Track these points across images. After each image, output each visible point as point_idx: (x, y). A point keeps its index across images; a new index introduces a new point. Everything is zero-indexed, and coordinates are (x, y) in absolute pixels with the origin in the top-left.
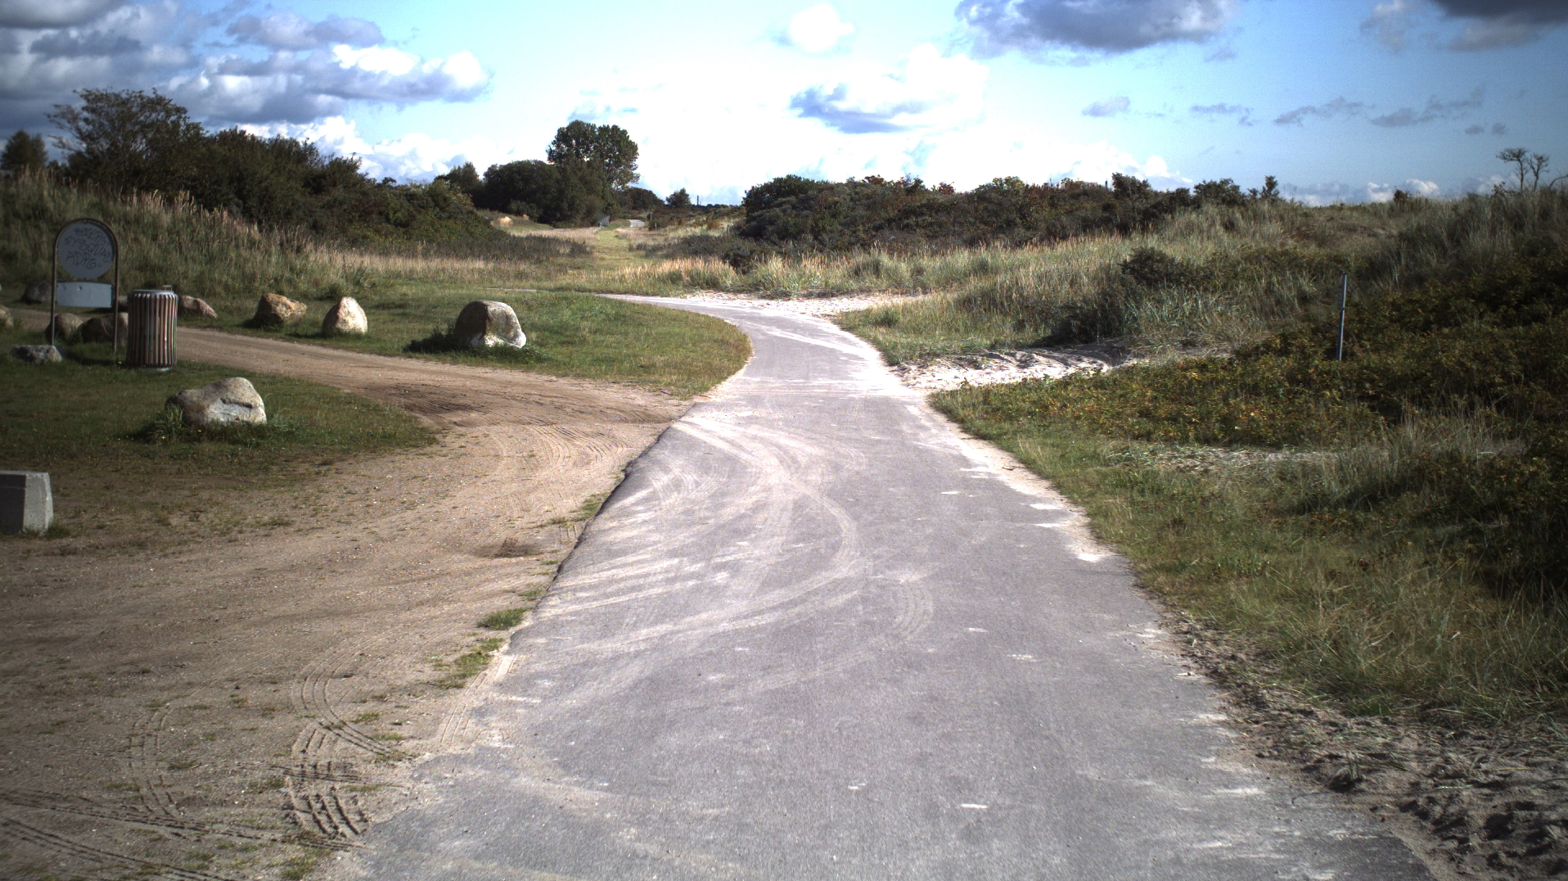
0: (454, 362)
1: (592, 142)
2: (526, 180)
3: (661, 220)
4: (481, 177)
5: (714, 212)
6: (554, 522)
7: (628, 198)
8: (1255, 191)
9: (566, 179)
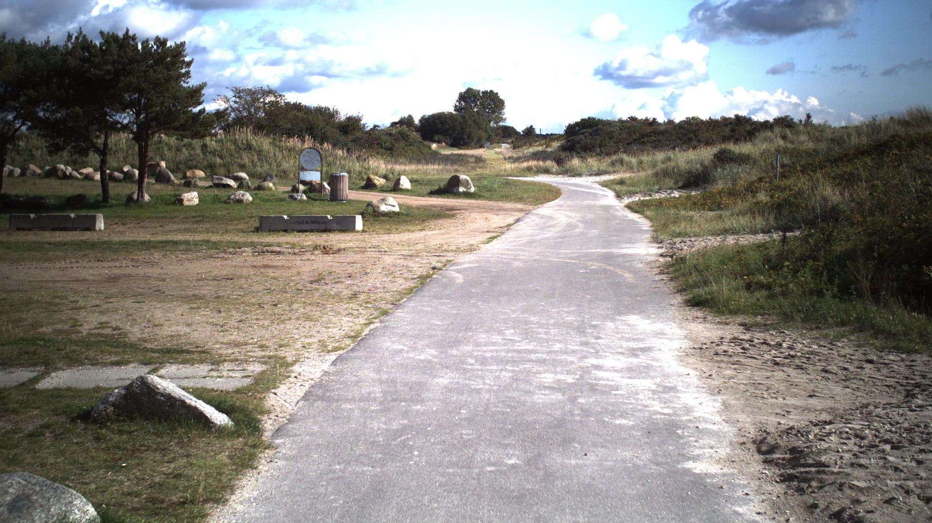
0: (448, 198)
1: (478, 100)
2: (443, 123)
3: (519, 144)
4: (417, 122)
5: (549, 138)
6: (499, 227)
7: (500, 131)
8: (801, 121)
9: (465, 121)
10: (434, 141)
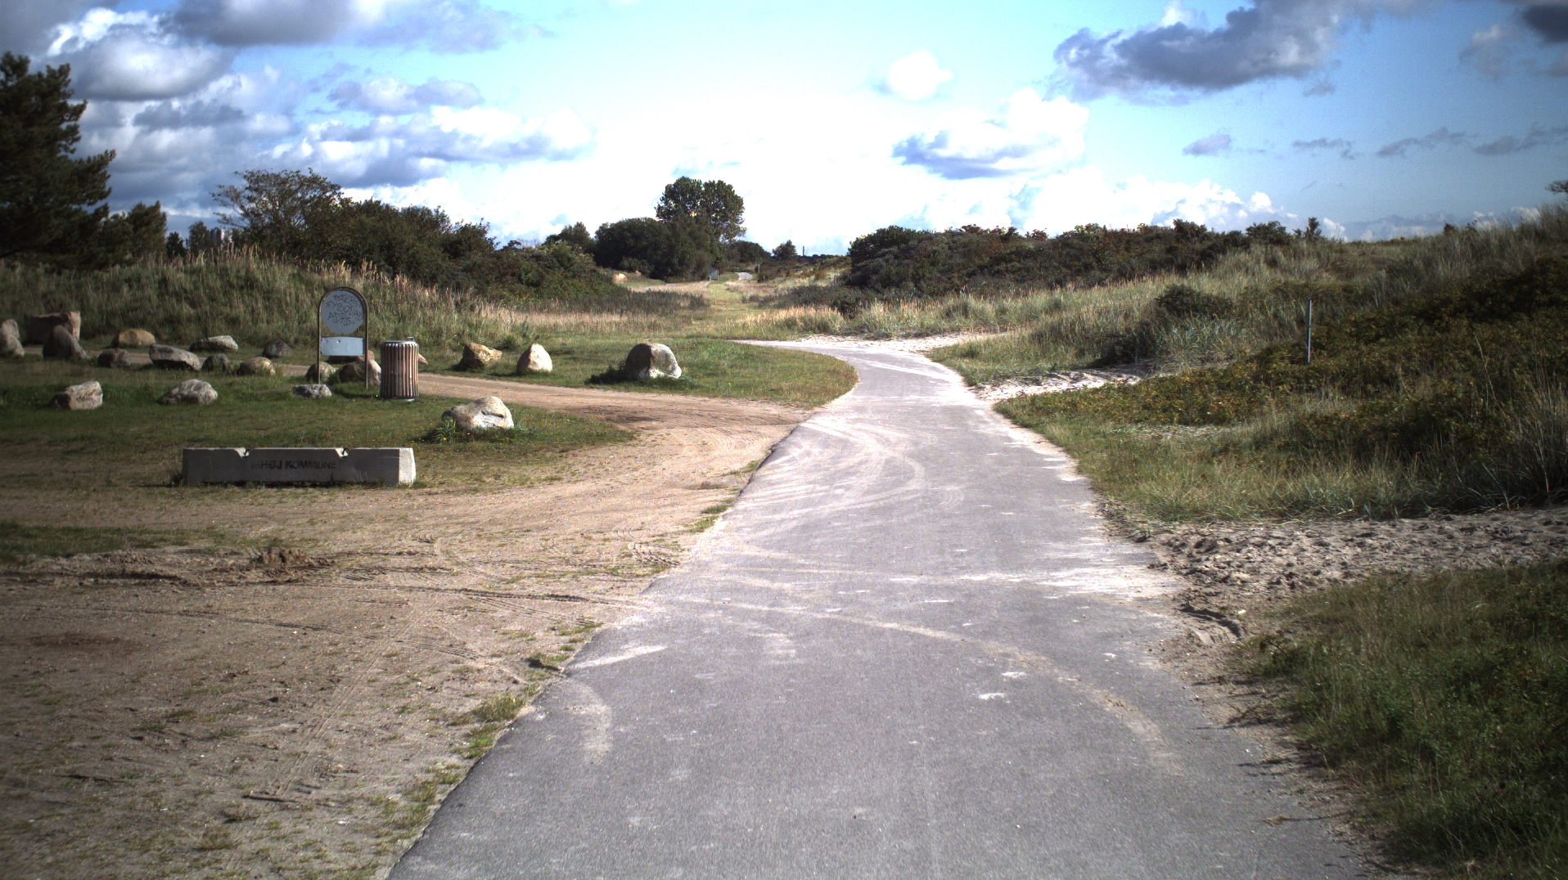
0: (627, 390)
1: (698, 198)
2: (637, 237)
3: (768, 272)
4: (592, 235)
5: (820, 262)
6: (732, 473)
7: (735, 251)
8: (1299, 232)
9: (676, 235)
10: (621, 269)
